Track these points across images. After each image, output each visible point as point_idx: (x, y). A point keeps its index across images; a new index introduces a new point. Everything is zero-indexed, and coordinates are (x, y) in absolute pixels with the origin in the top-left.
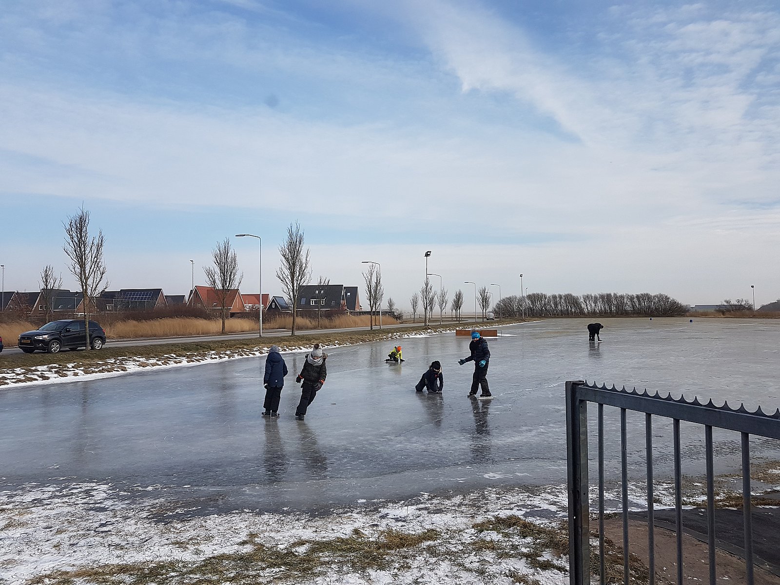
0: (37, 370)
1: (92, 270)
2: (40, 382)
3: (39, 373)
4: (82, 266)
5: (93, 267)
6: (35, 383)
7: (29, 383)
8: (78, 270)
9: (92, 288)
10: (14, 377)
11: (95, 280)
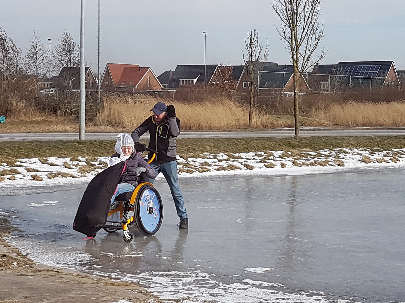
0: (240, 157)
1: (304, 33)
2: (244, 171)
3: (242, 161)
4: (293, 29)
5: (306, 31)
6: (237, 172)
7: (231, 172)
8: (288, 35)
9: (304, 58)
10: (217, 164)
11: (309, 47)
